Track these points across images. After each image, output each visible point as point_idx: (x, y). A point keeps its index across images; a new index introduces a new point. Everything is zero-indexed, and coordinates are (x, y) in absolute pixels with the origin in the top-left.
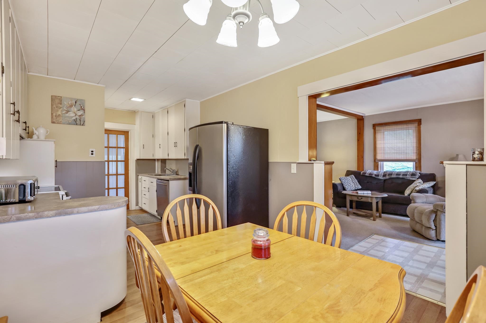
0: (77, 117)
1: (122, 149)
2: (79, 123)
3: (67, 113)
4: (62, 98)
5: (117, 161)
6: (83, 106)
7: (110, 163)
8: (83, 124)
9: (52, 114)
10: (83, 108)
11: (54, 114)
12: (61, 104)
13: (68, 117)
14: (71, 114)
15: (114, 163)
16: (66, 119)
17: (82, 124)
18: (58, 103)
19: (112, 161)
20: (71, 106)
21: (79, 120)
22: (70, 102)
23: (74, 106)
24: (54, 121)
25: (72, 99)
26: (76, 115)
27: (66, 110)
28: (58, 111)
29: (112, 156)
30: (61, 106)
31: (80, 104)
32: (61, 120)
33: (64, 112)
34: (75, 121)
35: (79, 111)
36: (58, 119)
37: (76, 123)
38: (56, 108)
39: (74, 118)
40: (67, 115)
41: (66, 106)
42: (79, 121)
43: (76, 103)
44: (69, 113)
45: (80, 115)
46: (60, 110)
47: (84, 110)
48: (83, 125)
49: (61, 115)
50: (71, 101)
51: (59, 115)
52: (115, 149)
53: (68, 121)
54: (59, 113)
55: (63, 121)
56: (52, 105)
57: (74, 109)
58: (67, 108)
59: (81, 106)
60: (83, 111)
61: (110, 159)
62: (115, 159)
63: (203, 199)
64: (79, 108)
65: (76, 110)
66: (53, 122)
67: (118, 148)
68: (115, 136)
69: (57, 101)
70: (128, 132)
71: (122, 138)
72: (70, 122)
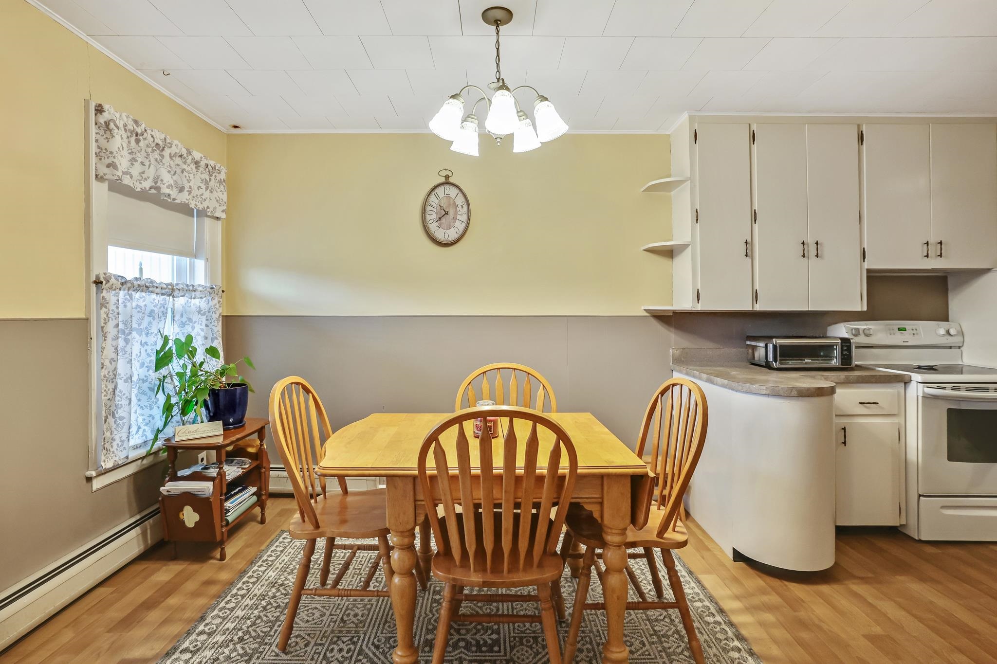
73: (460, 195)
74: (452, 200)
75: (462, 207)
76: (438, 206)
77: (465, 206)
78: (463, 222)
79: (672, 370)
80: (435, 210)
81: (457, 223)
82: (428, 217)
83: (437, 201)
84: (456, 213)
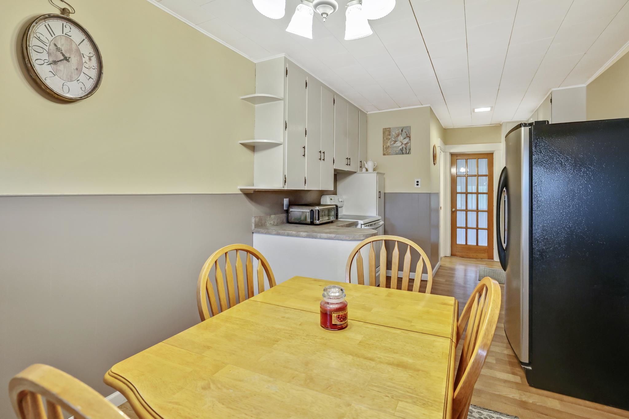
0: (403, 145)
1: (484, 178)
2: (405, 152)
3: (395, 143)
4: (391, 129)
5: (478, 193)
6: (408, 133)
7: (469, 196)
8: (409, 152)
9: (383, 146)
10: (408, 135)
11: (385, 147)
12: (390, 135)
13: (395, 147)
14: (398, 144)
15: (474, 196)
16: (394, 149)
17: (407, 152)
18: (388, 135)
19: (472, 193)
20: (398, 135)
21: (405, 148)
22: (397, 132)
23: (400, 135)
24: (385, 152)
25: (398, 128)
26: (402, 144)
27: (394, 141)
28: (388, 142)
29: (471, 187)
30: (390, 137)
31: (406, 132)
32: (389, 152)
33: (392, 143)
34: (402, 150)
35: (404, 139)
36: (387, 150)
37: (402, 152)
38: (386, 140)
39: (401, 147)
40: (395, 145)
41: (393, 136)
42: (405, 150)
43: (402, 131)
44: (397, 143)
45: (406, 143)
46: (389, 142)
47: (410, 137)
48: (408, 154)
49: (390, 146)
50: (398, 130)
51: (389, 146)
52: (475, 178)
53: (396, 151)
54: (389, 144)
55: (391, 152)
56: (383, 138)
57: (401, 138)
58: (395, 138)
59: (407, 133)
60: (408, 138)
61: (469, 191)
62: (474, 190)
63: (410, 246)
64: (405, 136)
65: (402, 138)
66: (384, 154)
67: (479, 176)
68: (475, 160)
69: (387, 133)
70: (492, 154)
71: (484, 163)
72: (397, 152)
73: (86, 42)
74: (74, 46)
75: (90, 59)
76: (52, 45)
77: (94, 59)
78: (90, 77)
79: (253, 233)
80: (47, 48)
81: (82, 77)
82: (34, 56)
83: (50, 38)
84: (81, 64)
